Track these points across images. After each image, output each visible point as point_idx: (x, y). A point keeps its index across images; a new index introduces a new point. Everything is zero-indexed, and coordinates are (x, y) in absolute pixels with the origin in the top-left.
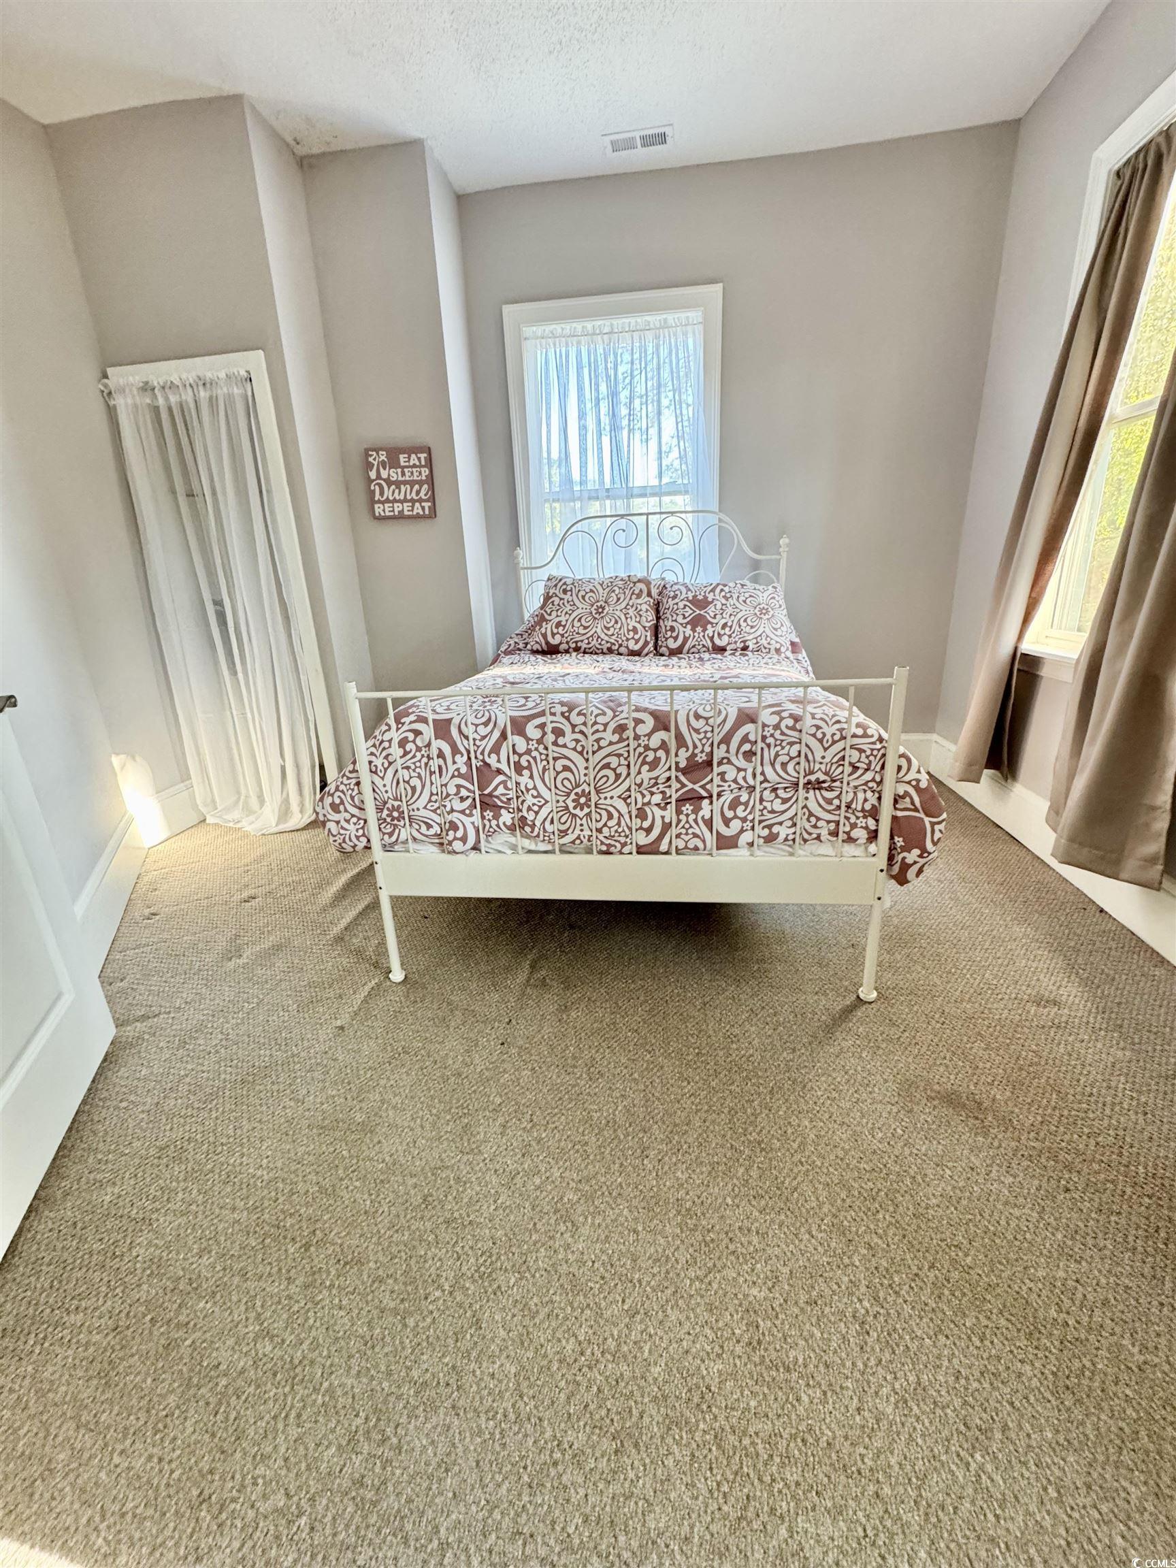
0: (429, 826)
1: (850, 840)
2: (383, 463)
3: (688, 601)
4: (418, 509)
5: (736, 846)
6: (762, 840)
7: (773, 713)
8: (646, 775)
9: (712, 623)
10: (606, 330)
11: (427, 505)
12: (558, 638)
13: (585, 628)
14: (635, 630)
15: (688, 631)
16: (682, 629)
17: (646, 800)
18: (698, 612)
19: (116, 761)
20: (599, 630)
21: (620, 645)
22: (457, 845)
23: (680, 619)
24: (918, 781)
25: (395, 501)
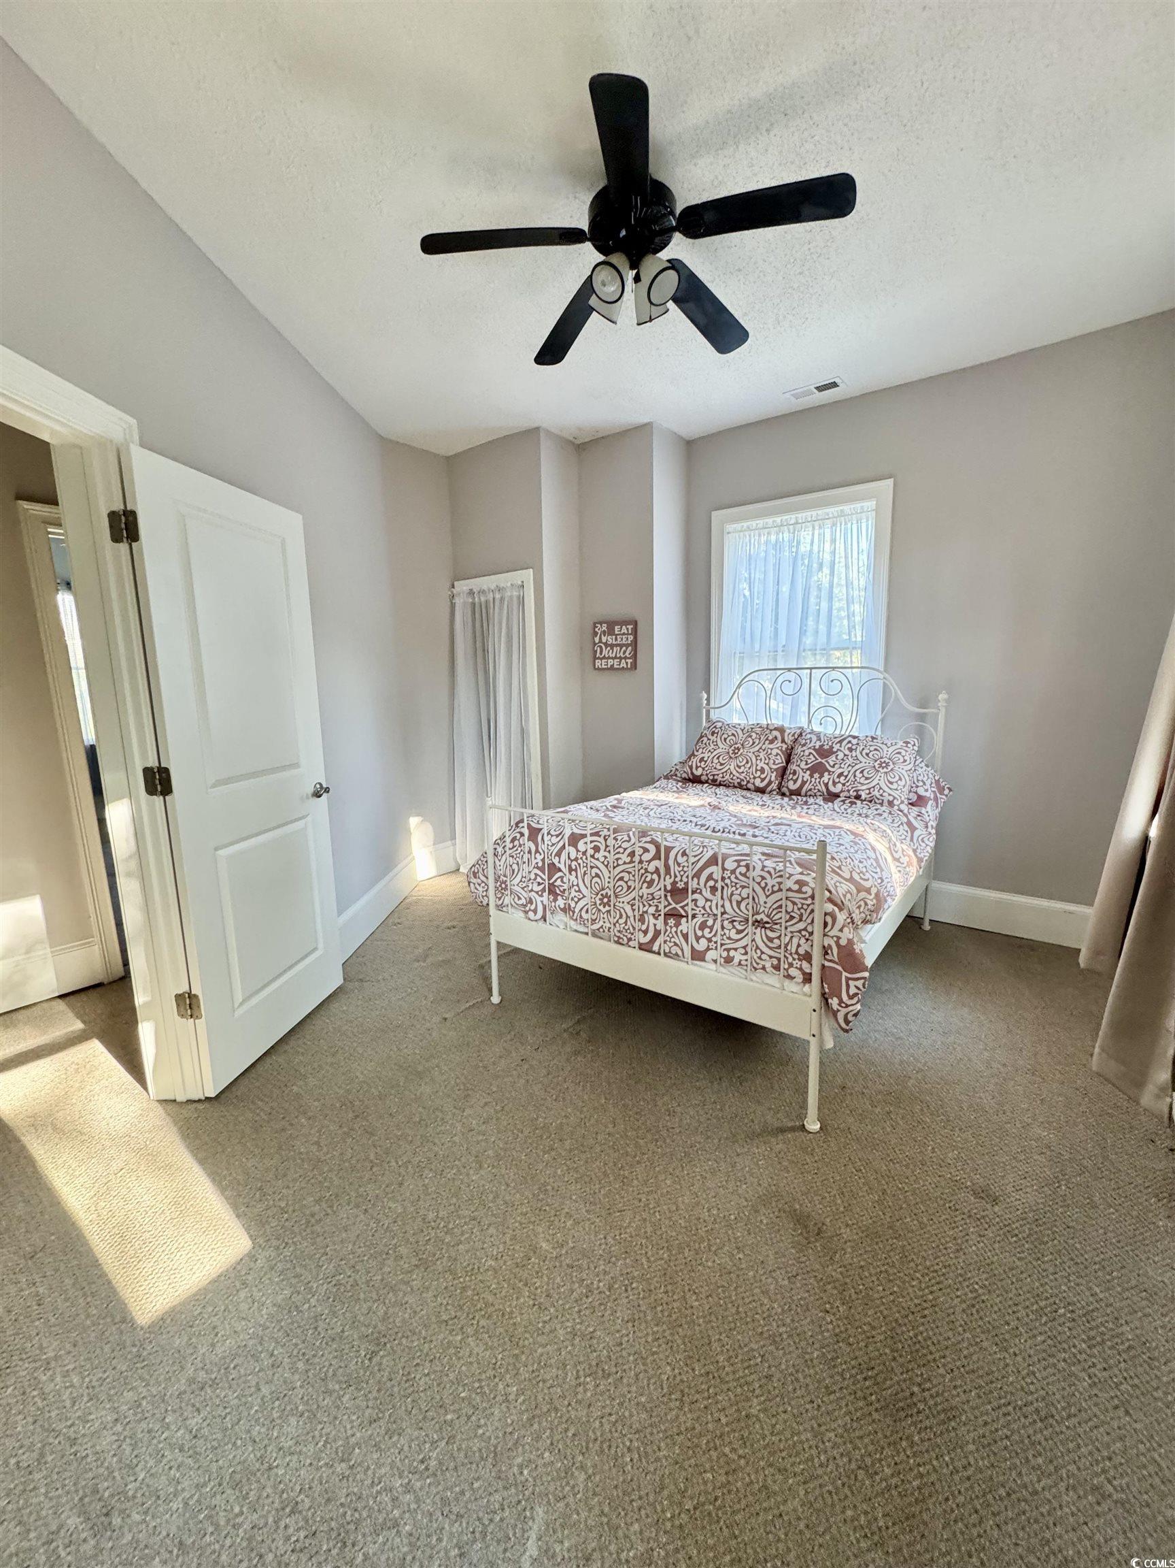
0: (519, 898)
1: (789, 977)
2: (604, 631)
3: (815, 750)
4: (623, 664)
5: (703, 960)
6: (723, 960)
7: (736, 861)
8: (645, 891)
9: (829, 771)
10: (792, 522)
11: (629, 661)
12: (700, 770)
13: (722, 764)
14: (762, 770)
15: (807, 776)
16: (802, 774)
17: (645, 909)
18: (820, 760)
19: (414, 821)
20: (732, 768)
21: (748, 782)
22: (531, 914)
23: (803, 765)
24: (839, 938)
25: (609, 658)
